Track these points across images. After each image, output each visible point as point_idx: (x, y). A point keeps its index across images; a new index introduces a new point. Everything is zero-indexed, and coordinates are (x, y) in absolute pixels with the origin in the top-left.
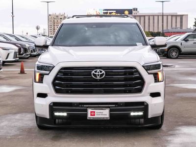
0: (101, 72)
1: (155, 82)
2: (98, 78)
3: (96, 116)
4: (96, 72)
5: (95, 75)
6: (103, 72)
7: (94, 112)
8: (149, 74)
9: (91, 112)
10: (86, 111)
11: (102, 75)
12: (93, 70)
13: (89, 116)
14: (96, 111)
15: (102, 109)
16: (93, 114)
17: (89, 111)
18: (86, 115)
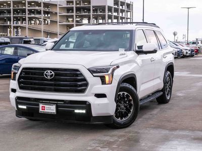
0: (51, 73)
1: (102, 84)
2: (49, 78)
3: (46, 111)
4: (47, 72)
5: (46, 75)
6: (53, 73)
7: (44, 107)
8: (94, 76)
9: (42, 107)
10: (38, 105)
11: (51, 76)
12: (45, 70)
13: (41, 110)
14: (46, 106)
15: (50, 105)
16: (43, 108)
17: (41, 105)
18: (38, 109)
